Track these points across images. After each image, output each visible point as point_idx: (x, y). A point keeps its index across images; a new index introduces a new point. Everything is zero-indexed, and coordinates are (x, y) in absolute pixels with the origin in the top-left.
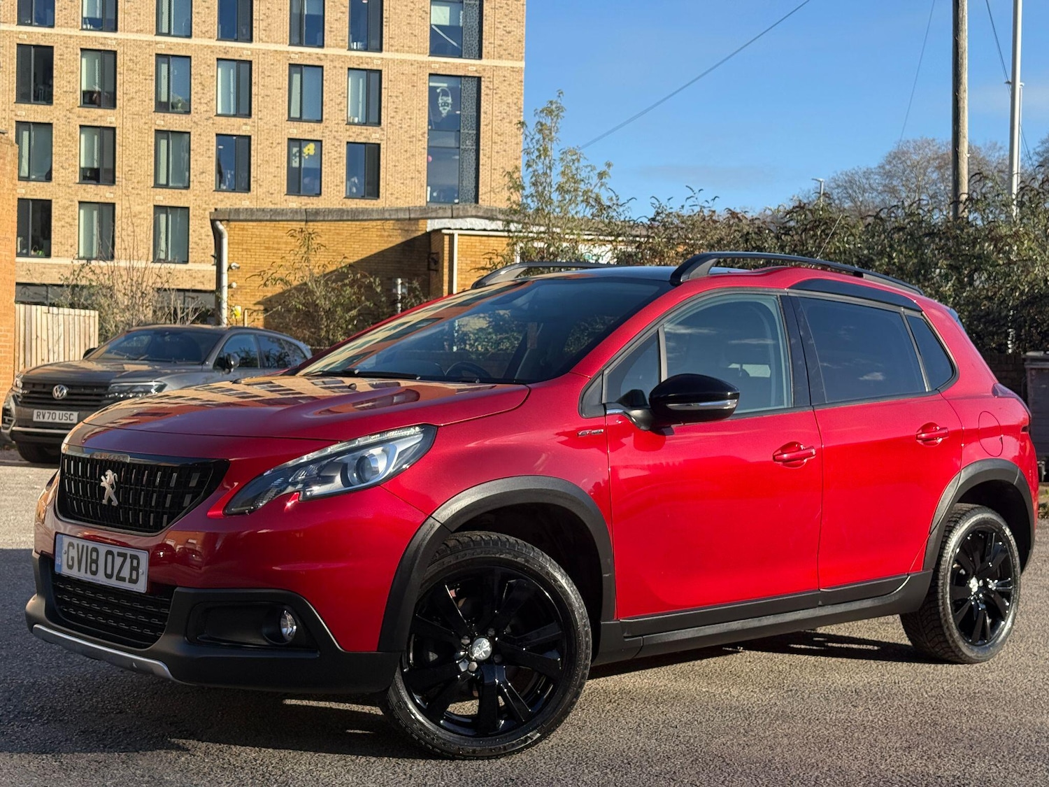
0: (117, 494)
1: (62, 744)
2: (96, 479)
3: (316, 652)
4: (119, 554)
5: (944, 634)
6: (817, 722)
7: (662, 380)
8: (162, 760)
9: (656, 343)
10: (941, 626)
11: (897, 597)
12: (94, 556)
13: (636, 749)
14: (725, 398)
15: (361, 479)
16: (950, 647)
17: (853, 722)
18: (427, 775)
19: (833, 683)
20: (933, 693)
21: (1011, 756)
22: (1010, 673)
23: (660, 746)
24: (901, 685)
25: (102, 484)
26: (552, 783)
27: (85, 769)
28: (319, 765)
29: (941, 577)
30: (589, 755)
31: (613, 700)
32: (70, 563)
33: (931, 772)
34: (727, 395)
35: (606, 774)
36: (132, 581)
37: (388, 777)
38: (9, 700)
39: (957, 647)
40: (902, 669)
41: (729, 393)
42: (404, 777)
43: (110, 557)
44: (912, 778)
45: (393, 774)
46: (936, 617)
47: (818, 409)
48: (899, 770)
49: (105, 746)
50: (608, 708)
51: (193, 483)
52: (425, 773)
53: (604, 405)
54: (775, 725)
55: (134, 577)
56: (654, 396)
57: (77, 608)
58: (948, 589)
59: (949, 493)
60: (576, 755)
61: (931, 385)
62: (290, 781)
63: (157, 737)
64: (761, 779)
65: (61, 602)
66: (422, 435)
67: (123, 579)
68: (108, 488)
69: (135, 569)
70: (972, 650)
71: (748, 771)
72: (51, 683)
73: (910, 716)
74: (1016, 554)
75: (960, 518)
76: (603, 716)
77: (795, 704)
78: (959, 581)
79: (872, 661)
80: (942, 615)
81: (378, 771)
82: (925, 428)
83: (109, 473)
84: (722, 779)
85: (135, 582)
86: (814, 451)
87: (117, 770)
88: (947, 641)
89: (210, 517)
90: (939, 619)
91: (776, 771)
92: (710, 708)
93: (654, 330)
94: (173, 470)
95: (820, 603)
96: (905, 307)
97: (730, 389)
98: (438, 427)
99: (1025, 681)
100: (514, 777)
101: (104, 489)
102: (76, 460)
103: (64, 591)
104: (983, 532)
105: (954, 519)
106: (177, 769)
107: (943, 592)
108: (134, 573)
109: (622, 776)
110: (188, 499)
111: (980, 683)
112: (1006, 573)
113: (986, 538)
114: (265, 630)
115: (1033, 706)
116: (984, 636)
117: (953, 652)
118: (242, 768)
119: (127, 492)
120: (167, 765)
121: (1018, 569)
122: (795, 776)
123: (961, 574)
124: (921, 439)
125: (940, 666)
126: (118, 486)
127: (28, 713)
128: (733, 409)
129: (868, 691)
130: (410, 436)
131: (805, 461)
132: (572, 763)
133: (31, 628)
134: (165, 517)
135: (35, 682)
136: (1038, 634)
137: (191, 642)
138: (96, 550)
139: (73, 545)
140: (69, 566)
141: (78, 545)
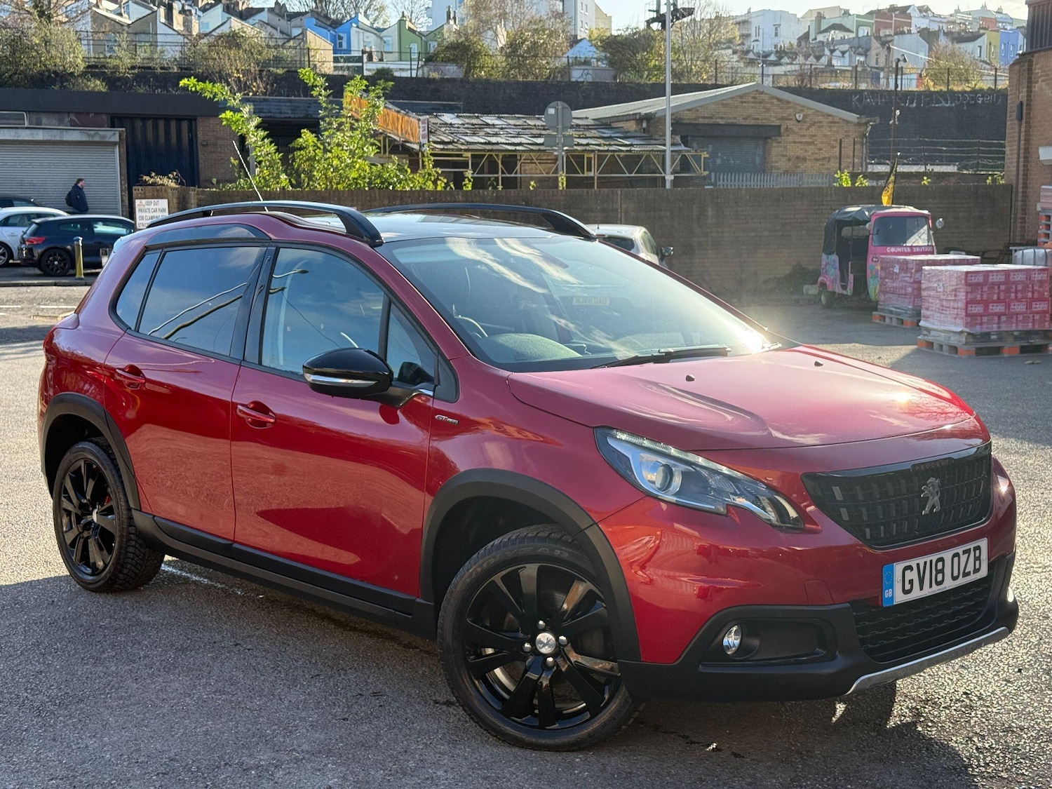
4: (965, 552)
12: (940, 566)
36: (975, 571)
43: (956, 559)
68: (932, 497)
69: (977, 559)
83: (932, 480)
108: (977, 563)
138: (941, 560)
139: (910, 568)
140: (906, 592)
141: (918, 565)
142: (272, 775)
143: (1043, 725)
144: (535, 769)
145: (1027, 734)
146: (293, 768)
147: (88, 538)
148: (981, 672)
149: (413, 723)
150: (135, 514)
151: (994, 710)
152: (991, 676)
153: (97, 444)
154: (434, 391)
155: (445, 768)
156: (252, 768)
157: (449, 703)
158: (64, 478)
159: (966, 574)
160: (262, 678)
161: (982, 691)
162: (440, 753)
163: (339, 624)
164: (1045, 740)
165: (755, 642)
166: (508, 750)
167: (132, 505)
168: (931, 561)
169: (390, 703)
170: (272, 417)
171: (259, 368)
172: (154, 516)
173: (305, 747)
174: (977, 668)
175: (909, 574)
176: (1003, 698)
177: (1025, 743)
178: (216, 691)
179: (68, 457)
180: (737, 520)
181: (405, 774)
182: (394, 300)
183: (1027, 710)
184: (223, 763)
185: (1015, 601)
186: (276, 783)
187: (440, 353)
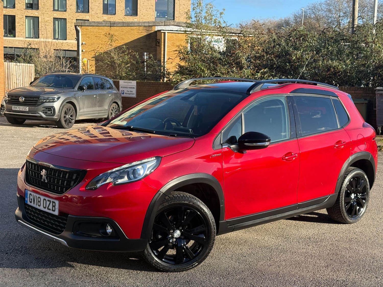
0: (47, 178)
1: (30, 264)
2: (39, 172)
3: (118, 239)
4: (48, 200)
5: (341, 215)
6: (295, 253)
7: (243, 134)
8: (65, 272)
9: (241, 119)
10: (340, 212)
11: (325, 203)
12: (39, 200)
13: (231, 267)
14: (265, 141)
15: (135, 177)
16: (343, 219)
17: (308, 253)
18: (158, 279)
19: (301, 234)
20: (337, 239)
21: (363, 270)
22: (364, 228)
23: (240, 266)
24: (325, 235)
25: (41, 174)
26: (202, 283)
27: (38, 276)
28: (120, 275)
29: (341, 195)
30: (215, 270)
31: (223, 243)
32: (31, 201)
33: (335, 278)
34: (266, 140)
35: (221, 279)
36: (53, 210)
37: (144, 280)
38: (10, 243)
39: (346, 219)
40: (326, 226)
41: (267, 140)
42: (150, 280)
43: (45, 201)
44: (328, 281)
45: (146, 279)
46: (339, 209)
47: (299, 139)
48: (324, 278)
49: (44, 266)
50: (221, 247)
51: (74, 178)
52: (157, 278)
53: (222, 144)
54: (280, 256)
55: (54, 209)
56: (240, 140)
57: (34, 216)
58: (343, 199)
59: (345, 165)
60: (210, 270)
61: (340, 125)
62: (110, 282)
63: (63, 261)
64: (275, 282)
65: (27, 213)
66: (156, 160)
67: (50, 210)
68: (44, 176)
70: (351, 219)
71: (270, 278)
72: (24, 235)
73: (328, 251)
74: (368, 184)
75: (349, 173)
76: (220, 251)
77: (288, 245)
78: (348, 195)
79: (315, 223)
80: (341, 208)
81: (141, 277)
82: (337, 143)
83: (44, 170)
84: (261, 282)
85: (54, 211)
86: (297, 155)
87: (49, 276)
88: (342, 217)
89: (80, 191)
90: (340, 209)
91: (280, 278)
92: (258, 247)
93: (240, 114)
94: (67, 172)
95: (298, 208)
96: (332, 96)
97: (267, 138)
98: (162, 157)
99: (369, 232)
100: (188, 281)
101: (42, 176)
102: (32, 164)
103: (28, 209)
104: (357, 177)
105: (347, 174)
106: (70, 276)
107: (341, 200)
109: (226, 280)
110: (72, 183)
111: (353, 233)
112: (364, 191)
113: (358, 179)
114: (101, 231)
115: (372, 245)
116: (356, 214)
117: (344, 220)
118: (93, 276)
119: (50, 178)
120: (67, 273)
121: (369, 190)
122: (287, 280)
123: (348, 192)
124: (336, 147)
125: (339, 225)
126: (47, 175)
127: (17, 249)
128: (268, 145)
129: (314, 238)
130: (152, 161)
131: (294, 158)
132: (209, 274)
133: (17, 221)
134: (64, 189)
135: (19, 234)
136: (375, 209)
137: (75, 234)
139: (31, 195)
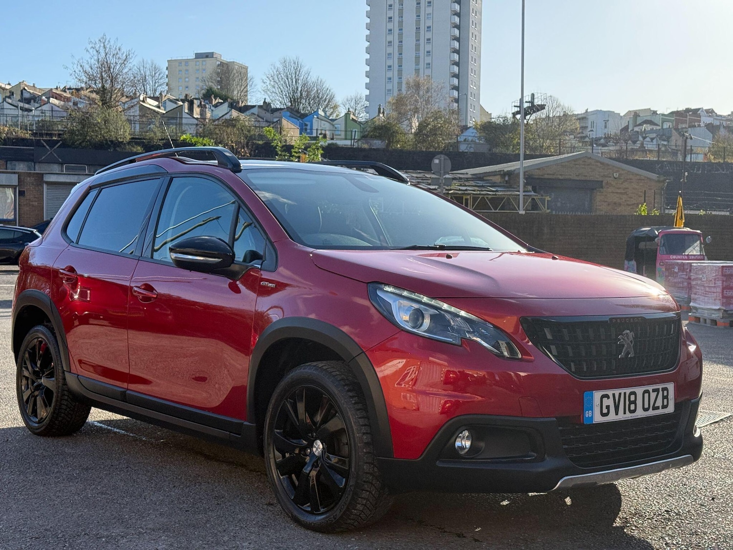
4: (654, 390)
12: (633, 398)
25: (620, 342)
32: (605, 411)
36: (664, 406)
43: (646, 395)
55: (665, 403)
67: (658, 407)
69: (665, 397)
108: (665, 401)
138: (634, 393)
139: (607, 396)
140: (603, 415)
141: (614, 395)
142: (117, 542)
143: (722, 532)
144: (318, 543)
145: (708, 537)
146: (135, 538)
147: (37, 396)
148: (683, 499)
149: (238, 515)
150: (67, 374)
151: (687, 522)
152: (690, 501)
153: (46, 326)
154: (261, 265)
155: (250, 541)
156: (103, 537)
157: (270, 504)
158: (24, 353)
159: (655, 408)
160: (137, 486)
161: (680, 510)
162: (250, 532)
163: (207, 457)
164: (721, 541)
165: (482, 444)
166: (302, 532)
167: (65, 369)
168: (625, 393)
169: (225, 503)
170: (155, 294)
171: (151, 260)
172: (78, 375)
173: (150, 526)
174: (680, 497)
175: (606, 402)
176: (696, 515)
177: (705, 542)
178: (99, 493)
179: (28, 338)
180: (468, 349)
181: (217, 543)
182: (242, 204)
183: (712, 522)
184: (83, 533)
185: (701, 436)
186: (118, 546)
187: (268, 238)
